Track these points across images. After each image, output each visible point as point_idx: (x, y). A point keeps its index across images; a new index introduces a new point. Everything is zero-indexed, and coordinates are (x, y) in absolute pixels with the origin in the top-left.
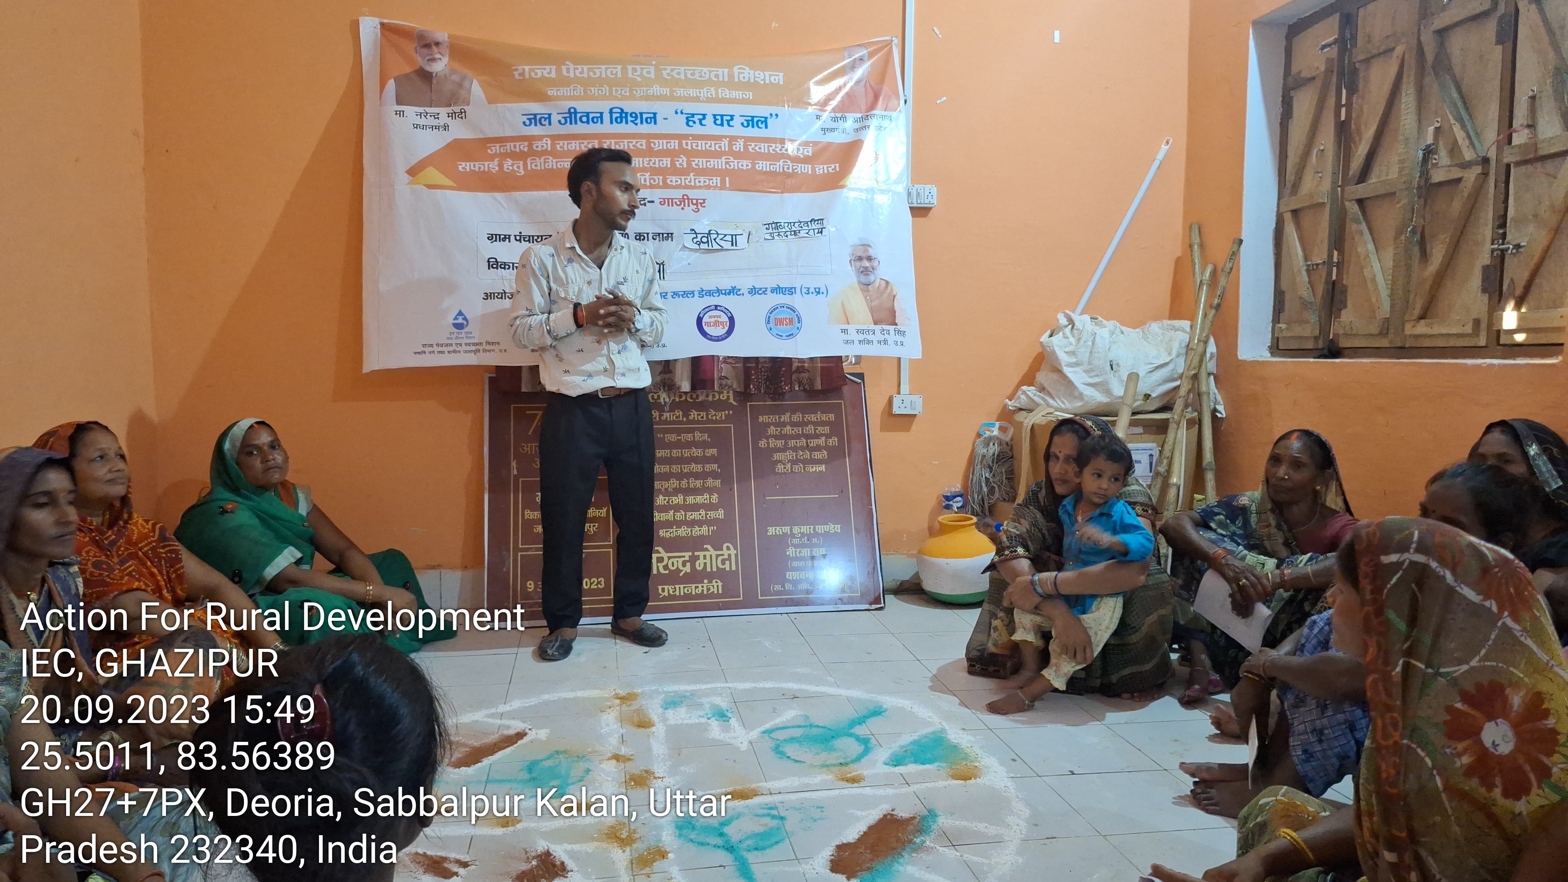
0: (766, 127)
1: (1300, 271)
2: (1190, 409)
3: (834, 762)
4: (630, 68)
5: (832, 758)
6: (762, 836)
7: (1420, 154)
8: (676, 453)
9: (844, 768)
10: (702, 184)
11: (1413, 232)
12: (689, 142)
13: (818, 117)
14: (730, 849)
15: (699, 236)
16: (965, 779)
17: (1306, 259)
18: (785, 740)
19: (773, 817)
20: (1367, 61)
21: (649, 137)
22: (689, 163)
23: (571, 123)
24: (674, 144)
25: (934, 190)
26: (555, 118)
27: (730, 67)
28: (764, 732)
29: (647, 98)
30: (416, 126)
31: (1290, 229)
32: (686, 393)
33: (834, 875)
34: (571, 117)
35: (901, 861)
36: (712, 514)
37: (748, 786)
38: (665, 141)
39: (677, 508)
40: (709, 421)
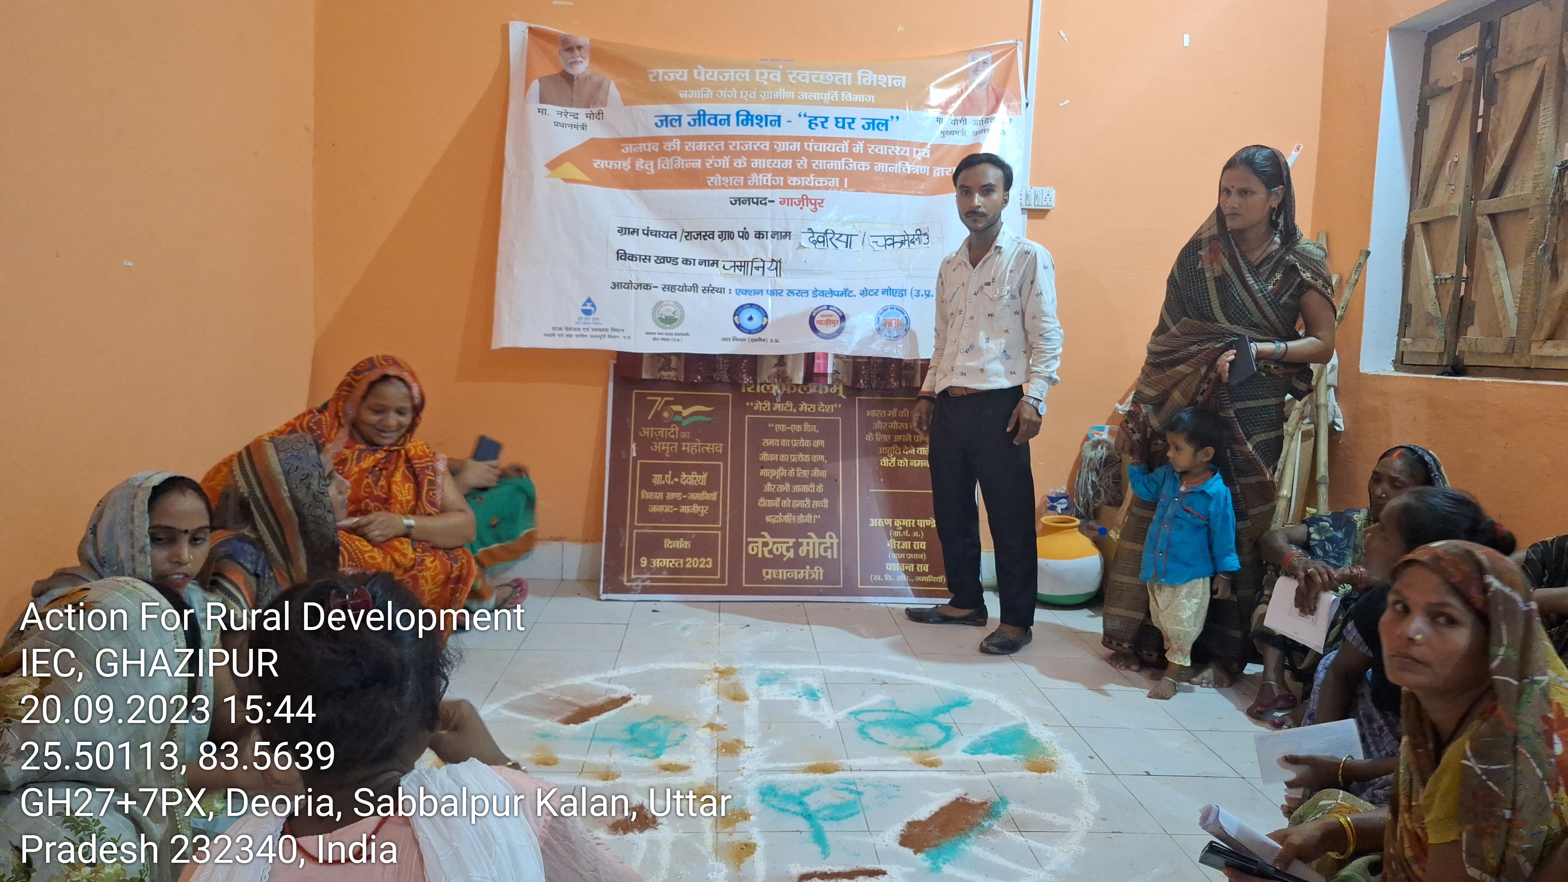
0: (887, 129)
1: (1427, 285)
2: (1307, 420)
3: (915, 746)
4: (757, 71)
5: (913, 742)
6: (837, 808)
7: (1556, 169)
8: (785, 442)
9: (924, 752)
10: (821, 185)
11: (1544, 250)
12: (811, 144)
13: (939, 120)
14: (808, 816)
15: (816, 235)
16: (1040, 772)
17: (1435, 273)
18: (870, 722)
19: (851, 791)
20: (1508, 72)
21: (773, 139)
22: (809, 164)
23: (700, 125)
24: (796, 146)
25: (1053, 193)
26: (685, 120)
27: (854, 70)
28: (851, 713)
29: (773, 101)
30: (557, 124)
31: (1420, 241)
32: (798, 385)
33: (902, 848)
34: (699, 119)
35: (968, 841)
36: (817, 504)
37: (830, 762)
38: (787, 143)
39: (783, 495)
40: (818, 413)
